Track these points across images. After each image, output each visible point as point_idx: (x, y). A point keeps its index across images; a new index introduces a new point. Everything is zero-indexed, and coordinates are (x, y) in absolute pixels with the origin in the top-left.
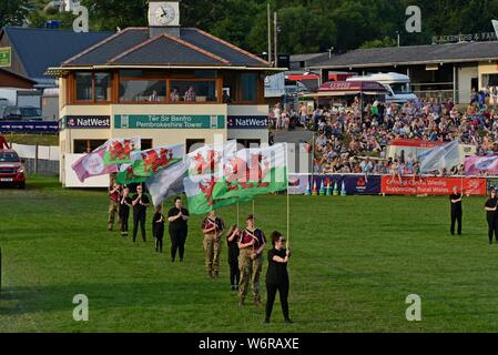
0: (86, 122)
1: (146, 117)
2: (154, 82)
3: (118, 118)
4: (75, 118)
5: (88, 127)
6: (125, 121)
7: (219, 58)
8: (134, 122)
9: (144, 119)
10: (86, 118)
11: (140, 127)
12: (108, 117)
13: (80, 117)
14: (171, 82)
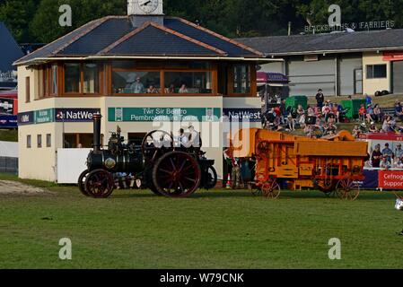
0: (76, 116)
1: (141, 109)
2: (144, 73)
3: (111, 111)
4: (64, 110)
5: (77, 120)
6: (119, 114)
7: (214, 49)
8: (129, 114)
9: (139, 111)
10: (75, 110)
11: (134, 120)
12: (99, 110)
13: (70, 110)
14: (165, 73)
